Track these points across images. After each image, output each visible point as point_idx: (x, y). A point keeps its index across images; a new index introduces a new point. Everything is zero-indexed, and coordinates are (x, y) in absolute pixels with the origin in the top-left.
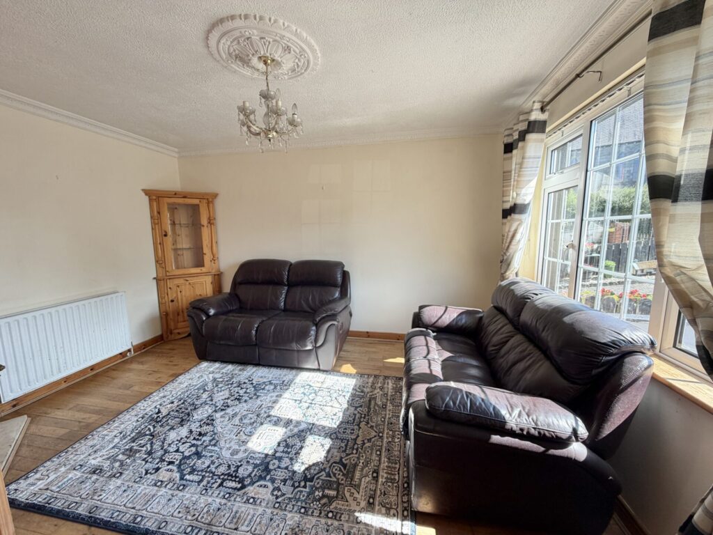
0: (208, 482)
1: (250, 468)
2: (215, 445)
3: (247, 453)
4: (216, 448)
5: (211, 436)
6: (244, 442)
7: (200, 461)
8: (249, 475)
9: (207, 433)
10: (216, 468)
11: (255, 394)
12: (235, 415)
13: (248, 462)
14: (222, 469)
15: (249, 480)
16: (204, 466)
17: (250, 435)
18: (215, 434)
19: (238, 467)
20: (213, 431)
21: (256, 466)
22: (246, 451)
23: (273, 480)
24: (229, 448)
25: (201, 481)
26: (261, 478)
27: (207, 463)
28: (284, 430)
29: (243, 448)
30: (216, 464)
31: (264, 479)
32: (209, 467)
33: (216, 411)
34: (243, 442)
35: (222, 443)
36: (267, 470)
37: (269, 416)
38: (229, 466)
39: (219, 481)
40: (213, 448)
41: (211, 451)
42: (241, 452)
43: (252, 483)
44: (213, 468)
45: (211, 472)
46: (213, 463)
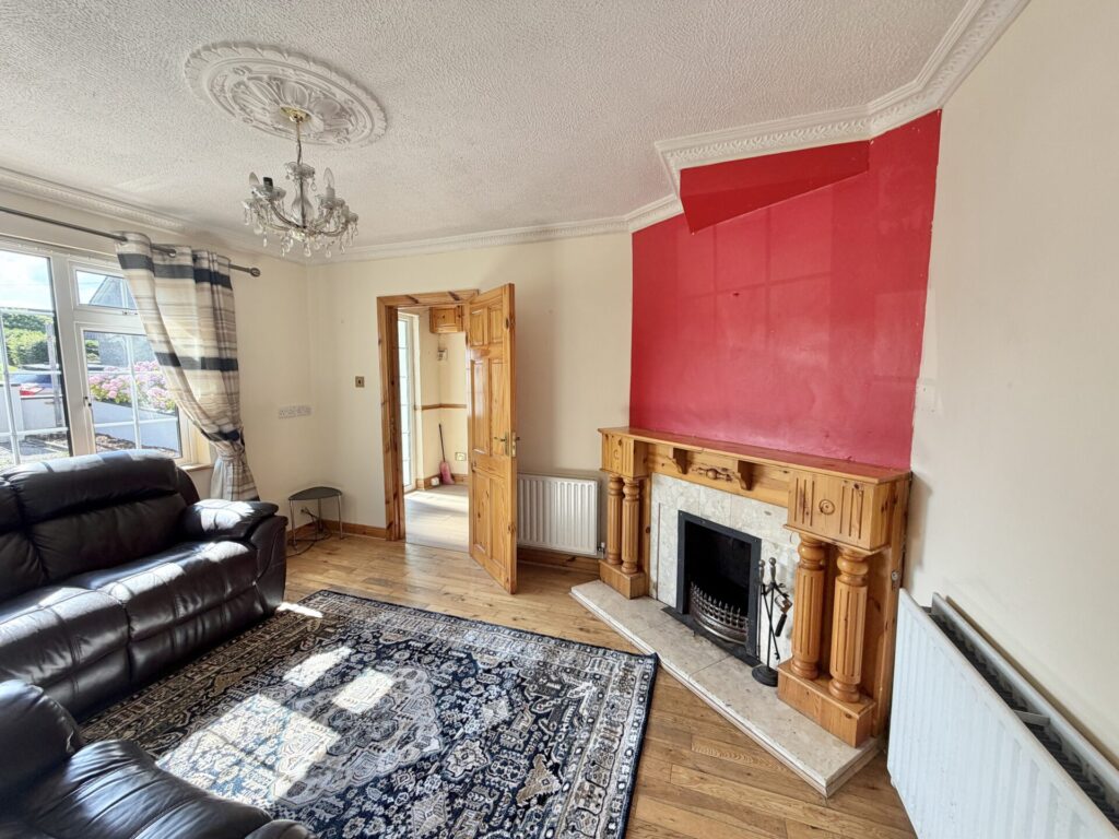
0: (441, 649)
1: (397, 656)
2: (437, 687)
3: (397, 671)
4: (436, 682)
5: (443, 702)
6: (397, 686)
7: (454, 669)
8: (399, 650)
9: (450, 709)
10: (434, 661)
11: (348, 805)
12: (404, 741)
13: (397, 662)
14: (427, 659)
15: (400, 647)
16: (449, 663)
17: (387, 698)
18: (437, 705)
19: (410, 659)
20: (442, 711)
21: (390, 658)
22: (398, 675)
23: (377, 644)
24: (419, 681)
25: (447, 651)
26: (388, 647)
27: (444, 667)
28: (334, 700)
29: (401, 679)
30: (433, 665)
31: (384, 646)
32: (442, 663)
33: (442, 756)
34: (398, 688)
35: (428, 689)
36: (379, 653)
37: (344, 730)
38: (419, 660)
39: (430, 648)
40: (440, 683)
41: (443, 680)
42: (405, 674)
43: (398, 644)
44: (438, 661)
45: (439, 658)
46: (438, 666)
